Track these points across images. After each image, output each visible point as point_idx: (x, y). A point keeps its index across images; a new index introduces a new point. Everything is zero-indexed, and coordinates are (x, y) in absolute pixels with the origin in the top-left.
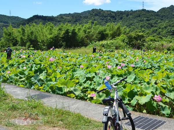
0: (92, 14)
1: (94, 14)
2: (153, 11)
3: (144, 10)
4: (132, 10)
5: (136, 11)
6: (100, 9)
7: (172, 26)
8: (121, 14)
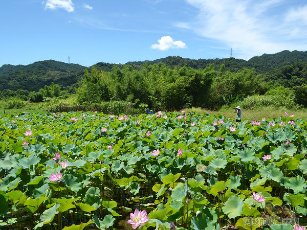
0: (169, 62)
1: (171, 62)
2: (244, 61)
3: (232, 59)
4: (217, 59)
5: (223, 60)
6: (178, 57)
7: (275, 79)
8: (204, 63)
